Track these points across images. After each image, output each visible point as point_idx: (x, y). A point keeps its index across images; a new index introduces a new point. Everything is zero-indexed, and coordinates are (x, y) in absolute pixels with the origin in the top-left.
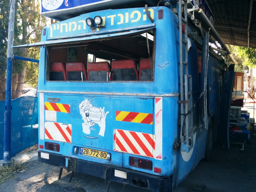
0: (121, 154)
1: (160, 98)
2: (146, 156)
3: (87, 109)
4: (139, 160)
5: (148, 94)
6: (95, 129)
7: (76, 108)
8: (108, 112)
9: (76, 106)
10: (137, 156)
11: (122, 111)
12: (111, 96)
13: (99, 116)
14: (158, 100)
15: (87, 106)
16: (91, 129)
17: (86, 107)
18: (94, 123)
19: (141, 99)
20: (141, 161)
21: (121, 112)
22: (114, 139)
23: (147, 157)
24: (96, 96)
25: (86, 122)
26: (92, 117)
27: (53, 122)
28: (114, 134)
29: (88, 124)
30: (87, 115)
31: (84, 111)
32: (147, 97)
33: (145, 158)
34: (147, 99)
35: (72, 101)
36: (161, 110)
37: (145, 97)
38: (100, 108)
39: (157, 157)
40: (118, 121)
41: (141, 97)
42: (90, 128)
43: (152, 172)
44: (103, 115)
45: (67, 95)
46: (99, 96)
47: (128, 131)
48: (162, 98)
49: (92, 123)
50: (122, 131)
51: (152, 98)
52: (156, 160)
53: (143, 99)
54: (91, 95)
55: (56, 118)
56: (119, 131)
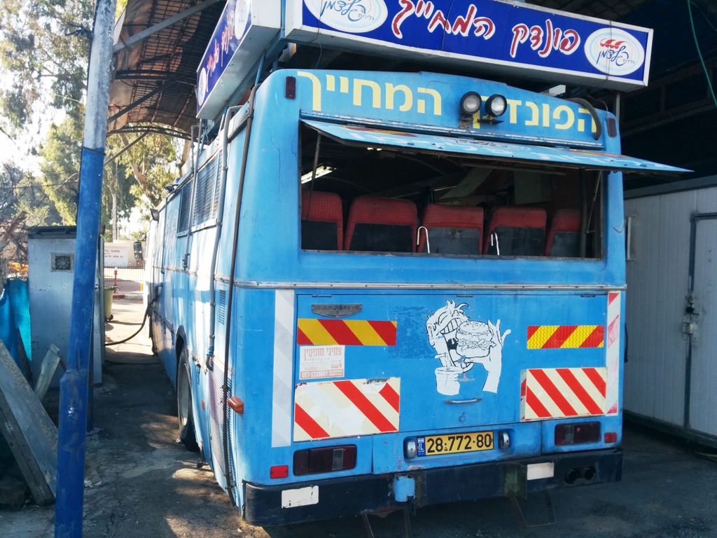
0: (537, 424)
1: (617, 292)
2: (590, 414)
3: (451, 330)
4: (576, 426)
5: (597, 286)
6: (473, 379)
7: (417, 328)
8: (508, 332)
9: (417, 323)
10: (570, 421)
11: (542, 326)
12: (519, 292)
13: (485, 343)
14: (613, 296)
15: (453, 321)
16: (461, 380)
17: (450, 325)
18: (471, 362)
19: (582, 296)
20: (579, 429)
21: (539, 328)
22: (523, 394)
23: (590, 417)
24: (480, 292)
25: (449, 364)
26: (466, 347)
27: (332, 382)
28: (522, 382)
29: (453, 368)
30: (452, 345)
31: (440, 335)
32: (594, 292)
33: (588, 420)
34: (594, 296)
35: (405, 309)
36: (618, 317)
37: (591, 292)
38: (489, 322)
39: (610, 412)
40: (531, 351)
41: (584, 292)
42: (458, 377)
43: (602, 444)
44: (495, 339)
45: (390, 293)
46: (487, 292)
47: (554, 369)
48: (619, 292)
49: (466, 363)
50: (541, 370)
51: (603, 292)
52: (608, 417)
53: (588, 295)
54: (464, 292)
55: (343, 367)
56: (534, 373)
